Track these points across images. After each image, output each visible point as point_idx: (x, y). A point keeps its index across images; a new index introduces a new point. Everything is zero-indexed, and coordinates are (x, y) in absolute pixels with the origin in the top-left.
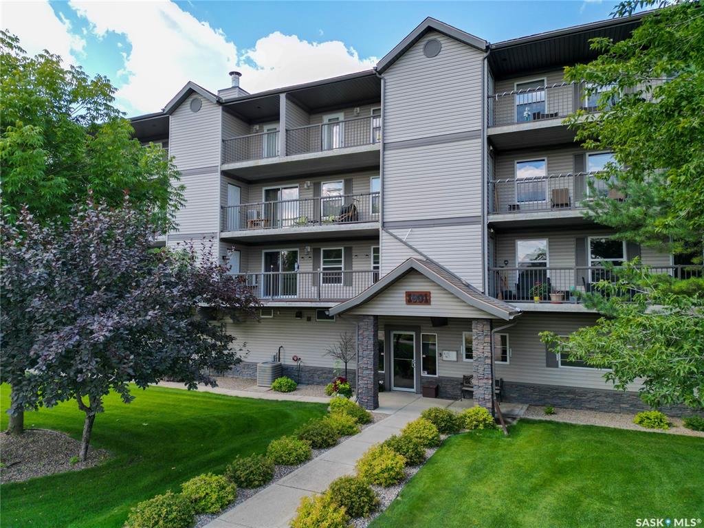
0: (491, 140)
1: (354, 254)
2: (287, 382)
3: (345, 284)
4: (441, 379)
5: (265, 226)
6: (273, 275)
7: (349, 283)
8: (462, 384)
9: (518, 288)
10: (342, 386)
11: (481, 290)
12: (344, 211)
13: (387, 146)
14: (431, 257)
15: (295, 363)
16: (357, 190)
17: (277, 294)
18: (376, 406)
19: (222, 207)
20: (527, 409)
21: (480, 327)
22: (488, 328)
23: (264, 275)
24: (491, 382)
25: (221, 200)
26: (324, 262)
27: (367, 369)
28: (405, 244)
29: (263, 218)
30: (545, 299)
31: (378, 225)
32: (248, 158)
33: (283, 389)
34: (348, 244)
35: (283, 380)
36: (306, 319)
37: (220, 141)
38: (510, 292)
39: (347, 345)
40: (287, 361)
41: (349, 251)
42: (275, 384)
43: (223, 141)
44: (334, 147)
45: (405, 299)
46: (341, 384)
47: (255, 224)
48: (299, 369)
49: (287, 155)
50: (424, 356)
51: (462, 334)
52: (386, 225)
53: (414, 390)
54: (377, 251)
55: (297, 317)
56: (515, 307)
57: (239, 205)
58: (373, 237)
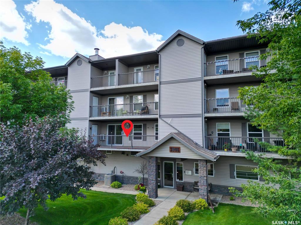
0: (205, 81)
1: (147, 127)
2: (118, 184)
3: (143, 140)
4: (185, 183)
5: (109, 115)
6: (112, 136)
7: (145, 139)
8: (194, 185)
9: (218, 144)
10: (142, 188)
11: (202, 146)
12: (143, 109)
13: (161, 83)
14: (180, 131)
15: (121, 174)
16: (148, 101)
17: (114, 144)
18: (157, 196)
19: (90, 107)
20: (222, 197)
21: (202, 163)
22: (205, 163)
23: (108, 136)
24: (206, 187)
25: (90, 103)
26: (134, 130)
27: (153, 180)
28: (169, 124)
29: (108, 112)
30: (229, 150)
31: (157, 116)
32: (102, 86)
33: (116, 187)
34: (145, 123)
35: (116, 183)
36: (126, 155)
37: (90, 78)
38: (214, 146)
39: (144, 167)
40: (118, 173)
41: (145, 126)
42: (112, 184)
43: (91, 78)
44: (139, 82)
45: (169, 150)
46: (141, 187)
47: (104, 114)
48: (123, 177)
49: (119, 85)
50: (178, 172)
51: (194, 163)
52: (161, 116)
53: (173, 187)
54: (157, 126)
55: (122, 154)
56: (217, 154)
57: (98, 106)
58: (156, 120)
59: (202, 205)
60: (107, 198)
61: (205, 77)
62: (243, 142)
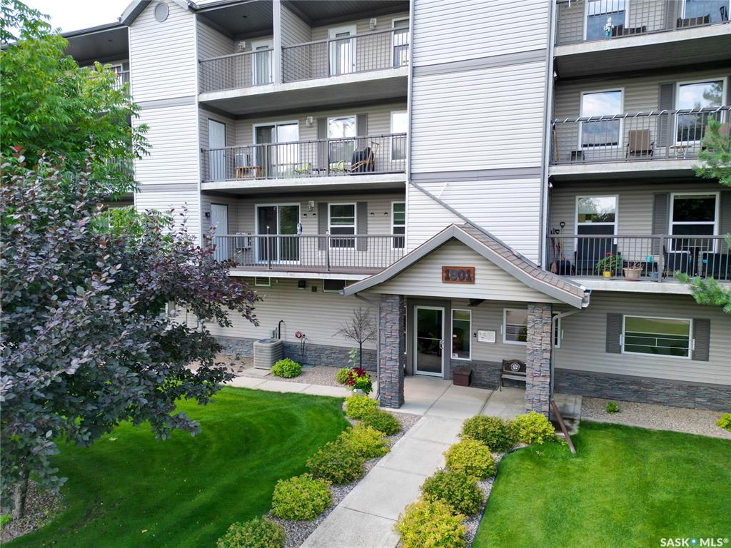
1: (369, 212)
2: (291, 366)
3: (359, 250)
4: (474, 363)
5: (257, 176)
6: (270, 238)
7: (363, 248)
8: (502, 370)
9: (580, 258)
10: (359, 380)
11: (537, 262)
12: (356, 158)
13: (417, 70)
14: (472, 220)
15: (299, 341)
16: (372, 131)
17: (275, 259)
18: (401, 403)
19: (202, 151)
20: (582, 404)
21: (538, 312)
22: (547, 314)
23: (259, 238)
24: (548, 380)
25: (201, 141)
26: (332, 220)
27: (391, 359)
28: (440, 202)
29: (255, 165)
30: (619, 274)
31: (404, 178)
32: (232, 85)
33: (286, 375)
34: (363, 199)
35: (286, 363)
36: (311, 288)
37: (196, 62)
38: (568, 262)
39: (361, 323)
40: (289, 337)
41: (362, 206)
42: (276, 367)
43: (200, 62)
44: (342, 72)
45: (441, 276)
46: (359, 376)
47: (245, 172)
48: (304, 348)
49: (284, 82)
50: (455, 336)
51: (502, 312)
52: (414, 177)
53: (442, 375)
54: (401, 207)
55: (299, 286)
56: (580, 285)
57: (223, 147)
58: (399, 190)
59: (540, 431)
60: (264, 408)
61: (558, 48)
62: (654, 252)
